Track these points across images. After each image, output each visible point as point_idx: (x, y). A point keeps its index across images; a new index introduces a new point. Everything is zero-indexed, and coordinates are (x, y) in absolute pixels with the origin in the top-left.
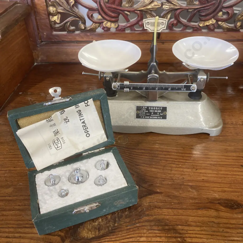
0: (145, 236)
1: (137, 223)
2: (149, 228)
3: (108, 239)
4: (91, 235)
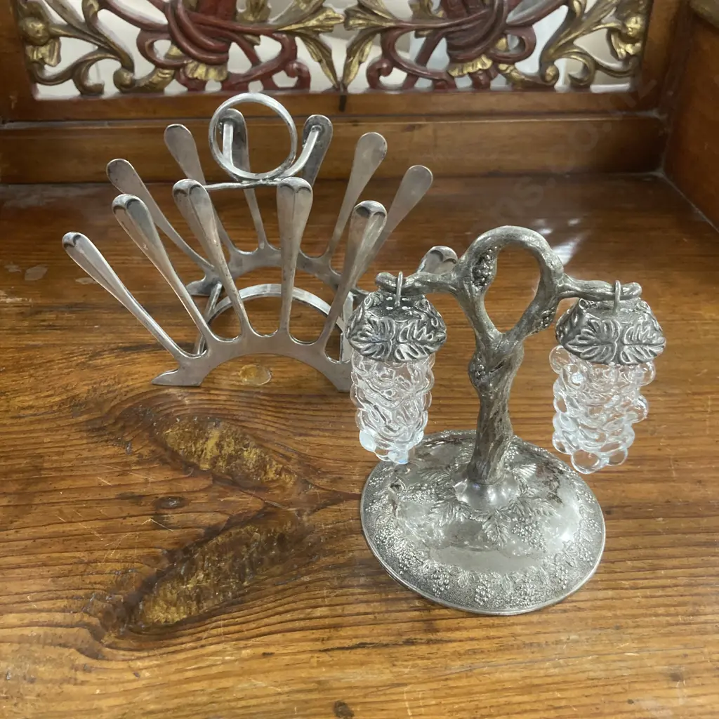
0: (327, 603)
1: (303, 576)
2: (336, 583)
3: (224, 620)
4: (176, 615)
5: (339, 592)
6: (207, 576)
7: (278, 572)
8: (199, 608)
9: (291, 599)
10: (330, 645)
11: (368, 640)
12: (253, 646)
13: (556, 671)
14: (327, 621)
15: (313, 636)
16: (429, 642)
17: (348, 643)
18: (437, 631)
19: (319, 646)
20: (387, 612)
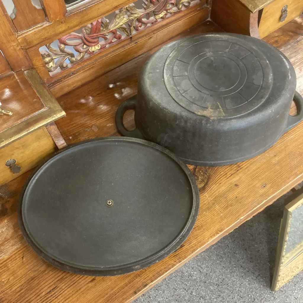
0: (222, 171)
1: (215, 169)
3: (210, 182)
4: (202, 185)
5: (222, 168)
6: (201, 177)
7: (211, 170)
8: (205, 182)
9: (216, 173)
10: (227, 177)
11: (232, 173)
12: (217, 183)
13: (260, 164)
14: (224, 174)
15: (224, 177)
16: (240, 169)
17: (230, 175)
18: (240, 167)
19: (226, 178)
20: (231, 167)
